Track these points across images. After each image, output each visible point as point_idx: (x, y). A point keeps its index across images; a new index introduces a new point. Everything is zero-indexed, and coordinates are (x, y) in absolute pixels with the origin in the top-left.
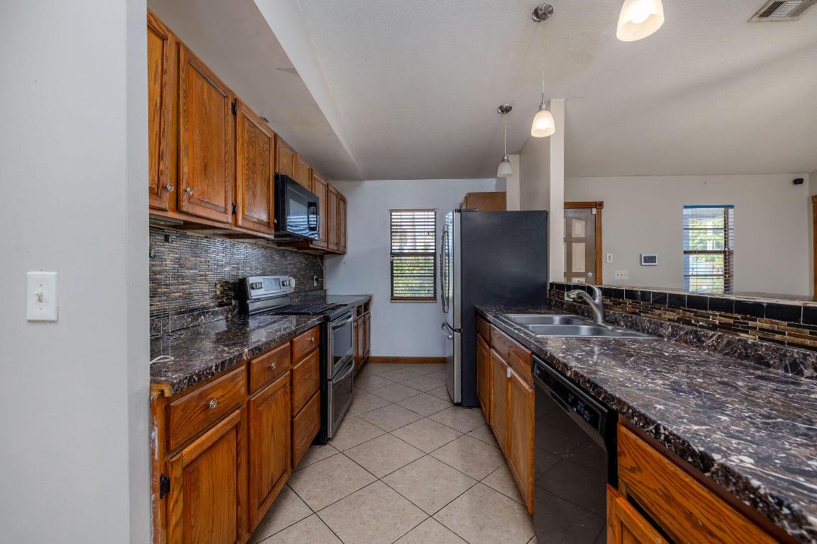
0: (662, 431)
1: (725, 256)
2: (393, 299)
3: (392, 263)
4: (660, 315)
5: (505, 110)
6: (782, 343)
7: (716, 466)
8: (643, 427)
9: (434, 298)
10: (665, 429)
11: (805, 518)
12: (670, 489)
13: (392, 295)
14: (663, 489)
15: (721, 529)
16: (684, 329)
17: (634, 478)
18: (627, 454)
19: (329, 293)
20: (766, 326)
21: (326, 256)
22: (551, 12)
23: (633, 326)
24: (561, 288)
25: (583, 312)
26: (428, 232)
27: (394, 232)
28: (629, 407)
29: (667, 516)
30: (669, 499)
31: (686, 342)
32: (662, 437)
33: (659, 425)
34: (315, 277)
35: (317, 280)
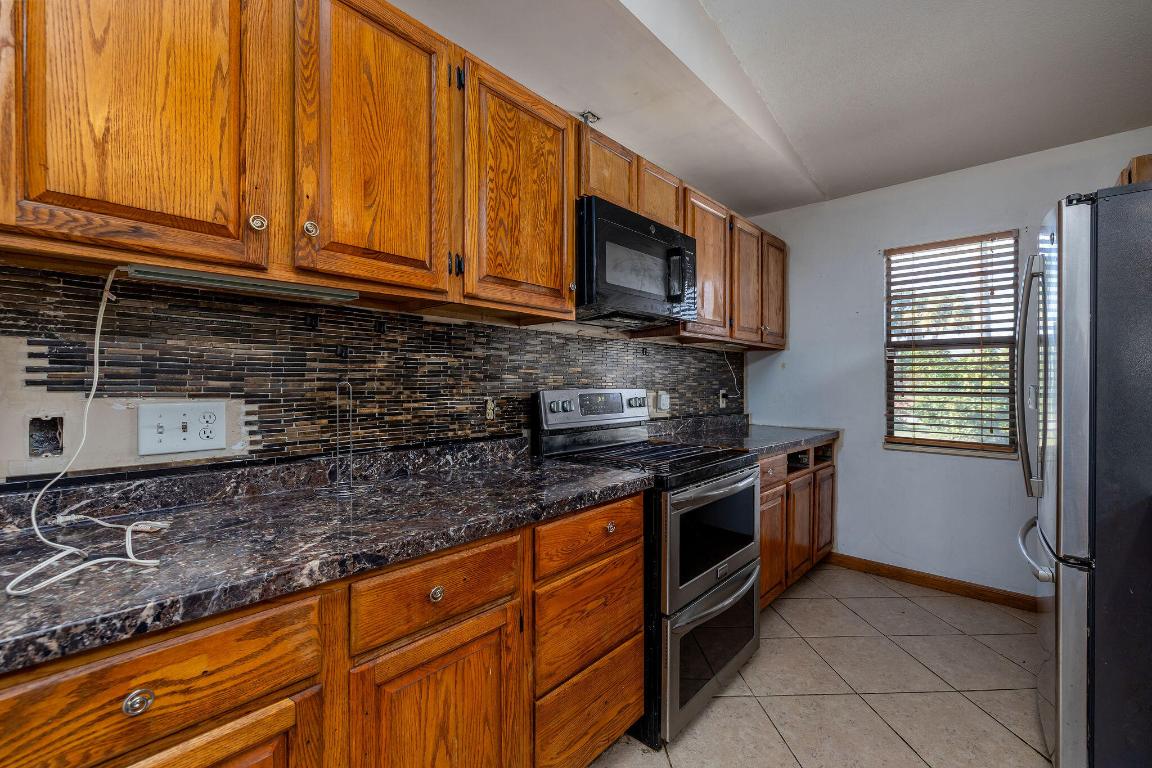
2: (894, 441)
9: (1010, 448)
13: (890, 434)
19: (753, 421)
21: (749, 355)
26: (1002, 288)
27: (896, 298)
34: (722, 392)
35: (724, 396)
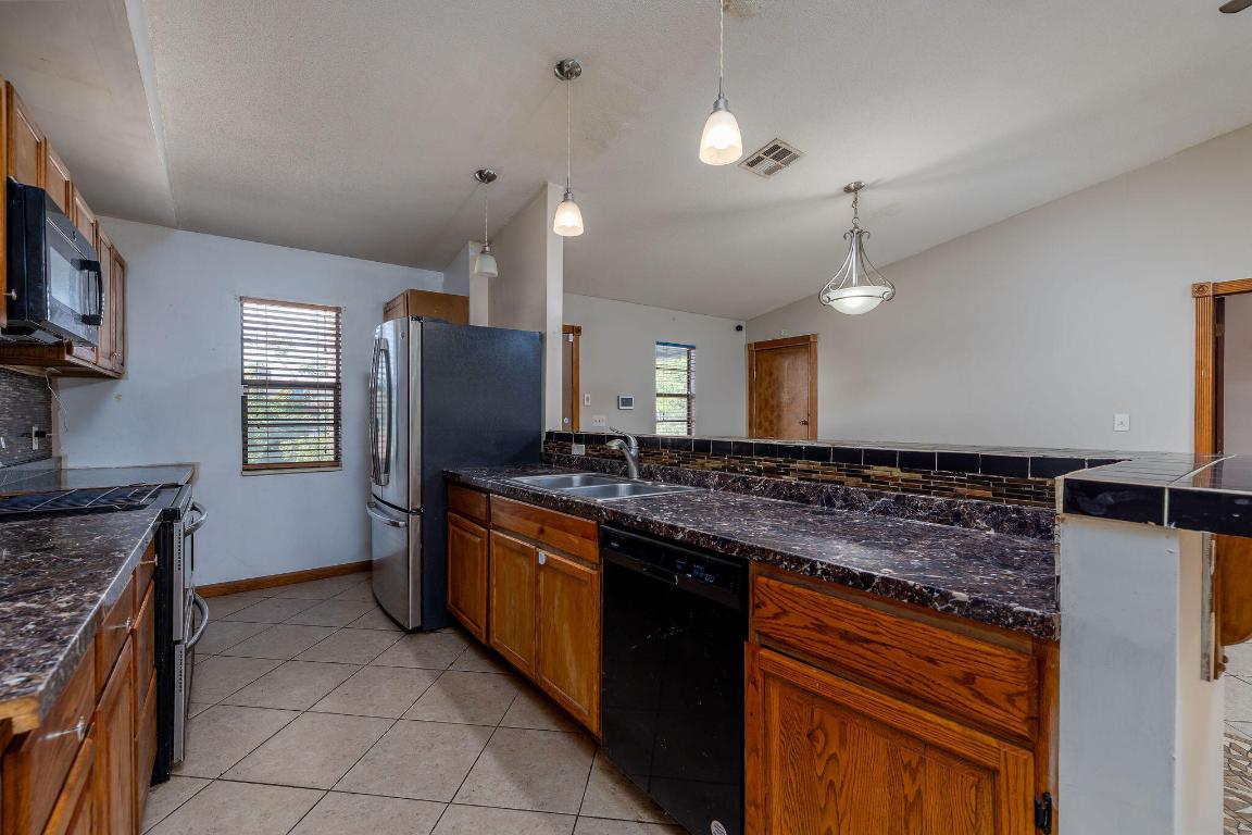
0: (819, 566)
1: (689, 400)
2: (247, 468)
3: (244, 399)
4: (703, 465)
5: (485, 177)
6: (817, 481)
7: (877, 580)
8: (795, 568)
9: (337, 462)
10: (822, 563)
11: (950, 594)
12: (822, 617)
13: (245, 462)
14: (814, 622)
15: (878, 633)
16: (730, 477)
17: (779, 625)
18: (768, 602)
19: (70, 464)
20: (805, 467)
22: (578, 74)
23: (675, 478)
24: (563, 439)
25: (604, 468)
26: (325, 346)
27: (247, 341)
28: (776, 553)
29: (819, 645)
30: (822, 628)
31: (734, 490)
32: (819, 572)
33: (815, 562)
34: (35, 429)
35: (38, 434)
